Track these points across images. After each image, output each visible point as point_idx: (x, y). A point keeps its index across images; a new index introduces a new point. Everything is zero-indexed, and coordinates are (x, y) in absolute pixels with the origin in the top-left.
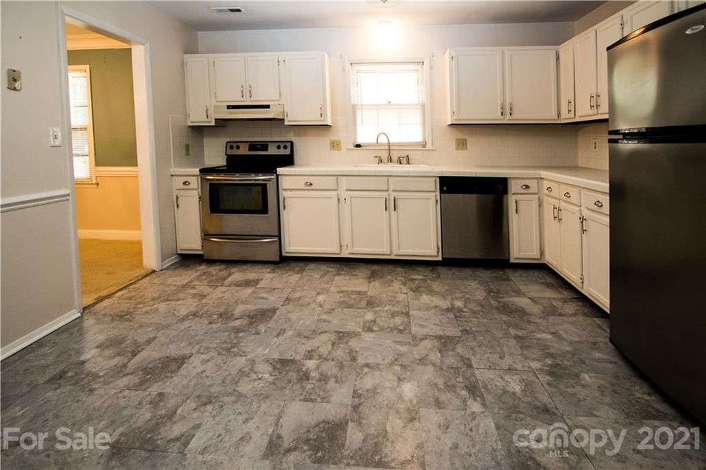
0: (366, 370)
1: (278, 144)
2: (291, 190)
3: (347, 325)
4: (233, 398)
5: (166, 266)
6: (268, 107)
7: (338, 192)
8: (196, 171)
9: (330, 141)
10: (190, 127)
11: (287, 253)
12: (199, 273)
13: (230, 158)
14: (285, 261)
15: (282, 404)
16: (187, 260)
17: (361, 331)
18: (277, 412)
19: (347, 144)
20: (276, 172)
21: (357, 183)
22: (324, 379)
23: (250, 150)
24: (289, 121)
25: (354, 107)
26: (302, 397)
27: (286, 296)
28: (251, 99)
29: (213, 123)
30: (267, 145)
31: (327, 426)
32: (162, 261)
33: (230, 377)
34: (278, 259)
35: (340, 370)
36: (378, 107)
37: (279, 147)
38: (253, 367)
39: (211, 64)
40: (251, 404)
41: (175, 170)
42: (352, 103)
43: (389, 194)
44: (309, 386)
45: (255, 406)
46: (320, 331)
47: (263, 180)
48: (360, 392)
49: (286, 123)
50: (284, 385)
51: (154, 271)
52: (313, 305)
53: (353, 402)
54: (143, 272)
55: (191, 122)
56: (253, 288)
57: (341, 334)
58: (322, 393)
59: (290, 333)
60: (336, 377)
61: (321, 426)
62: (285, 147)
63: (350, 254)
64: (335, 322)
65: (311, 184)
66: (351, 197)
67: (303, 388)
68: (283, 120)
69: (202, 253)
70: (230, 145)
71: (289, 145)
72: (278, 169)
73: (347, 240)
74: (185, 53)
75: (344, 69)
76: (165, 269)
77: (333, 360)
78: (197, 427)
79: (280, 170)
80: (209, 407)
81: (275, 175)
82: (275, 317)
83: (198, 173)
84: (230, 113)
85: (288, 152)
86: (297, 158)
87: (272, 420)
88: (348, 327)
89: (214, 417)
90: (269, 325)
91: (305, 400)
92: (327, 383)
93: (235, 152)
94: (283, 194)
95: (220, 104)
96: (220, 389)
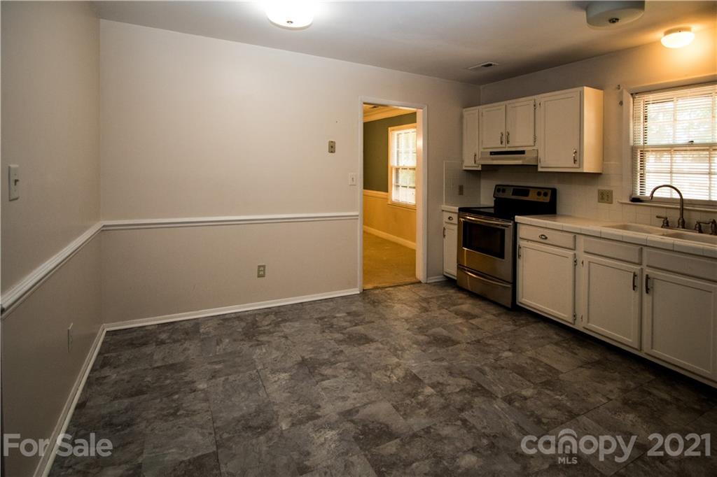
0: (459, 423)
1: (539, 190)
2: (528, 240)
3: (496, 385)
4: (364, 376)
5: (431, 281)
6: (523, 152)
7: (575, 252)
8: (456, 209)
9: (599, 190)
10: (465, 170)
11: (521, 303)
12: (446, 294)
13: (498, 201)
14: (516, 310)
15: (381, 398)
16: (449, 282)
17: (500, 396)
18: (373, 399)
19: (620, 197)
20: (514, 220)
21: (597, 246)
22: (422, 405)
23: (513, 194)
24: (542, 167)
25: (634, 149)
26: (395, 403)
27: (480, 338)
28: (508, 145)
29: (479, 168)
30: (529, 191)
31: (385, 429)
32: (427, 277)
33: (377, 365)
34: (510, 306)
35: (440, 408)
36: (672, 149)
37: (539, 194)
38: (395, 368)
39: (480, 114)
40: (368, 385)
41: (444, 207)
42: (631, 143)
43: (642, 269)
44: (408, 402)
45: (369, 388)
46: (467, 375)
47: (502, 225)
48: (432, 430)
49: (540, 170)
50: (396, 390)
51: (420, 282)
52: (491, 356)
53: (419, 431)
54: (414, 280)
55: (466, 167)
56: (465, 320)
57: (479, 388)
58: (408, 411)
59: (445, 363)
60: (431, 409)
61: (382, 426)
62: (545, 194)
63: (585, 328)
64: (489, 378)
65: (546, 238)
66: (589, 262)
67: (403, 399)
68: (537, 166)
69: (456, 278)
70: (499, 189)
71: (550, 193)
72: (516, 217)
73: (582, 311)
74: (464, 108)
75: (621, 103)
76: (429, 284)
77: (446, 399)
78: (335, 376)
79: (518, 218)
80: (350, 372)
81: (512, 222)
82: (450, 348)
83: (457, 211)
84: (493, 159)
85: (547, 199)
86: (560, 207)
87: (365, 400)
88: (494, 388)
89: (346, 378)
90: (438, 351)
91: (394, 407)
92: (420, 409)
93: (501, 195)
94: (521, 243)
95: (486, 150)
96: (366, 367)
